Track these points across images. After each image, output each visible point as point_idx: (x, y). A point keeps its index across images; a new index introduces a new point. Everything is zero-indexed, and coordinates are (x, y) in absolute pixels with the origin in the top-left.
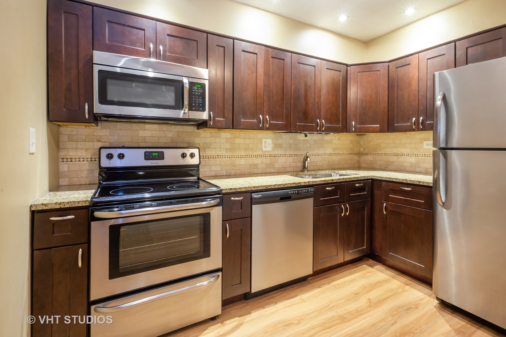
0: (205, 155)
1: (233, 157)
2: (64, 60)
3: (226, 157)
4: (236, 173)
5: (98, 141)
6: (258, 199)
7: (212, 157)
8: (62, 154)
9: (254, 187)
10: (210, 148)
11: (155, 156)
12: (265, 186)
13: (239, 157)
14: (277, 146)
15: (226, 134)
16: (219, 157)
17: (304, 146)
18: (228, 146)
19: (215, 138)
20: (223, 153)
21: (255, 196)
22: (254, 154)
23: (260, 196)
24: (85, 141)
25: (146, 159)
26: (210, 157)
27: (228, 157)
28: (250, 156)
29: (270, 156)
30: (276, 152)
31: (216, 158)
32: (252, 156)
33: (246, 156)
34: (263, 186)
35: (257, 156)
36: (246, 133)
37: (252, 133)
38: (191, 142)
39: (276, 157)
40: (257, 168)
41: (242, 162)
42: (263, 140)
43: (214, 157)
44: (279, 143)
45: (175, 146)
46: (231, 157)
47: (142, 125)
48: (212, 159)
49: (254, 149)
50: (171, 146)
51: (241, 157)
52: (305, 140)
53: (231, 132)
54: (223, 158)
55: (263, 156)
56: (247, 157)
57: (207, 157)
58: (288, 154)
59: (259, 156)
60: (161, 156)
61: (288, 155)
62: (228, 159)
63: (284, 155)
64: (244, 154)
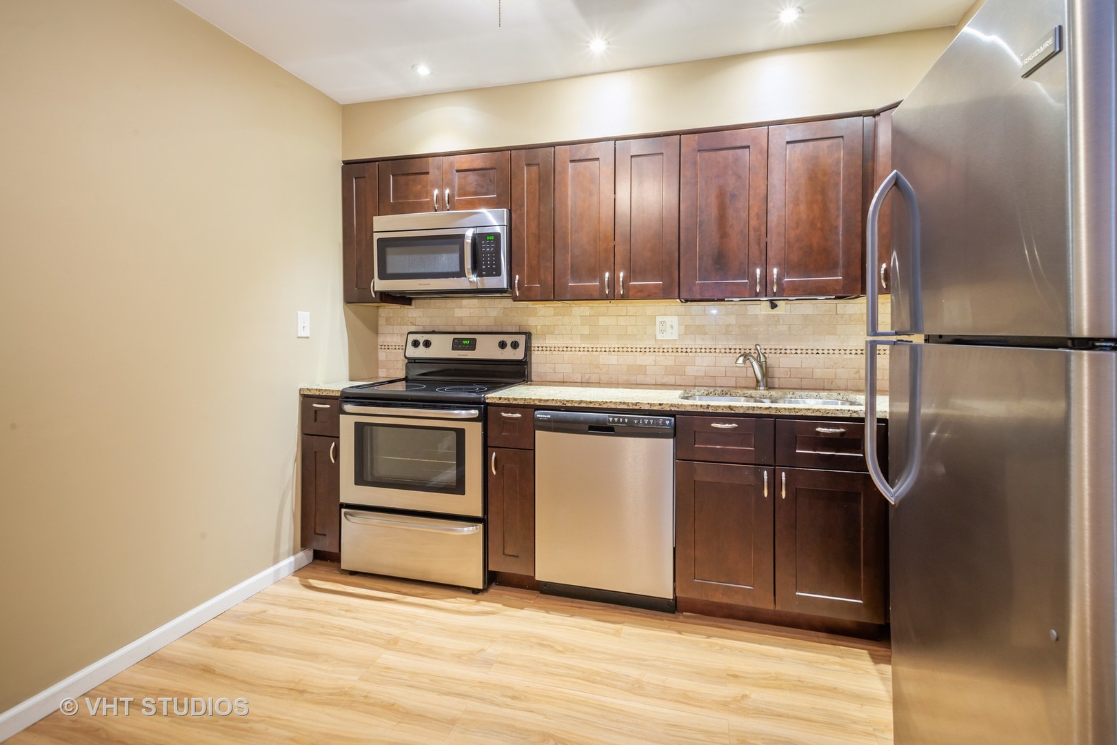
0: (545, 345)
1: (594, 349)
2: (355, 233)
3: (582, 349)
4: (600, 379)
5: (413, 324)
6: (543, 421)
7: (557, 349)
8: (381, 340)
9: (540, 400)
10: (552, 333)
11: (466, 344)
12: (560, 401)
13: (605, 351)
14: (689, 330)
15: (581, 308)
16: (569, 349)
17: (770, 329)
18: (586, 330)
19: (561, 317)
20: (577, 342)
21: (539, 415)
22: (638, 346)
23: (550, 416)
24: (400, 325)
25: (453, 349)
26: (553, 349)
27: (586, 349)
28: (630, 350)
29: (674, 350)
30: (688, 343)
31: (563, 351)
32: (634, 350)
33: (621, 349)
34: (556, 401)
35: (643, 350)
36: (619, 305)
37: (634, 305)
38: (523, 324)
39: (690, 354)
40: (645, 374)
41: (613, 359)
42: (657, 317)
43: (561, 349)
44: (697, 323)
45: (500, 330)
46: (590, 349)
47: (458, 301)
48: (556, 352)
49: (637, 337)
50: (495, 330)
51: (609, 351)
52: (773, 316)
53: (591, 305)
54: (575, 351)
55: (656, 350)
56: (623, 351)
57: (548, 349)
58: (721, 347)
59: (647, 350)
60: (472, 345)
61: (720, 349)
62: (586, 353)
63: (711, 350)
64: (616, 346)
